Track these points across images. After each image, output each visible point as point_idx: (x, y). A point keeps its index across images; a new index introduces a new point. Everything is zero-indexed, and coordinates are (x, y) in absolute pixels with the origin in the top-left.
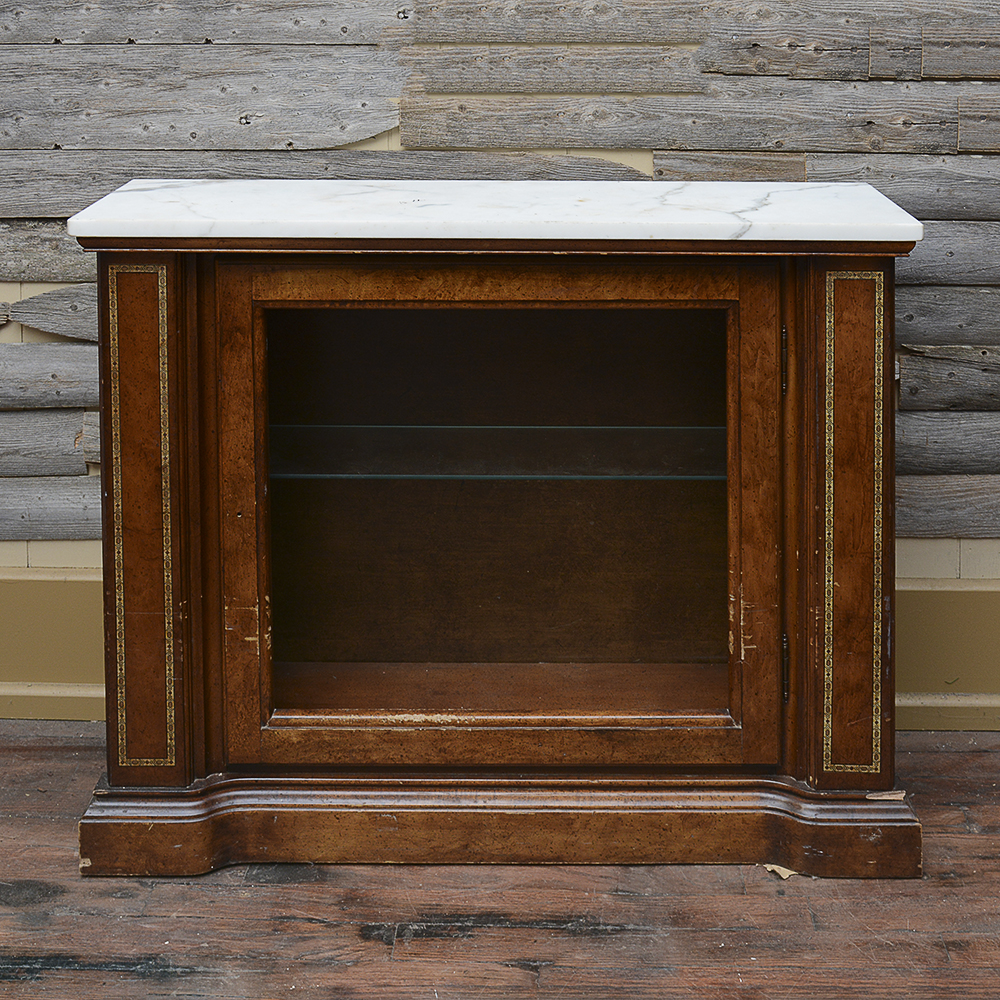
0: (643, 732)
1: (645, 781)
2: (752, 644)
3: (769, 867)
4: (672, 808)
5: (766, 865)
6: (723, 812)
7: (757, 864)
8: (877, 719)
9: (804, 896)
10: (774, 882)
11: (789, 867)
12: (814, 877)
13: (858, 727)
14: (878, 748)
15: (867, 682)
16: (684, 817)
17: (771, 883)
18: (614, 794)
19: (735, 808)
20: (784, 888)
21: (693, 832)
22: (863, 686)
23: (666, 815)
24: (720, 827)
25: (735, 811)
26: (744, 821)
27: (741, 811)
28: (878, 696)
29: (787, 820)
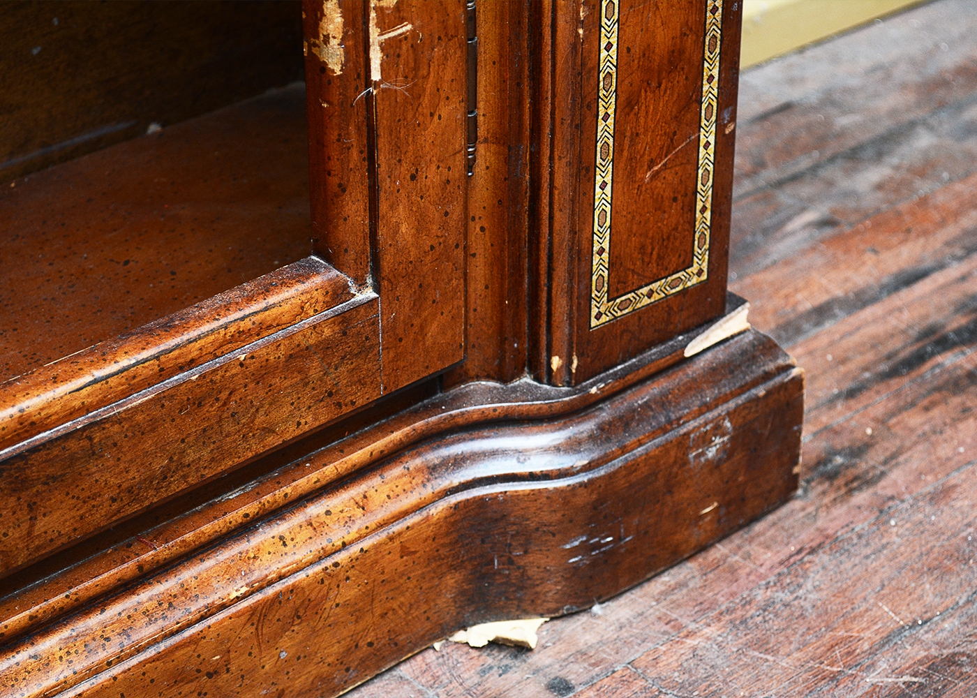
0: (117, 420)
1: (128, 568)
2: (401, 21)
3: (480, 633)
4: (223, 607)
5: (460, 636)
6: (355, 550)
7: (437, 645)
8: (708, 135)
9: (619, 668)
10: (519, 671)
11: (521, 612)
12: (596, 608)
13: (668, 175)
14: (708, 214)
15: (690, 40)
16: (258, 615)
17: (513, 676)
18: (48, 644)
19: (381, 525)
20: (556, 671)
21: (285, 642)
22: (682, 52)
23: (212, 635)
24: (349, 592)
25: (382, 536)
26: (405, 551)
27: (397, 528)
28: (712, 69)
29: (516, 497)
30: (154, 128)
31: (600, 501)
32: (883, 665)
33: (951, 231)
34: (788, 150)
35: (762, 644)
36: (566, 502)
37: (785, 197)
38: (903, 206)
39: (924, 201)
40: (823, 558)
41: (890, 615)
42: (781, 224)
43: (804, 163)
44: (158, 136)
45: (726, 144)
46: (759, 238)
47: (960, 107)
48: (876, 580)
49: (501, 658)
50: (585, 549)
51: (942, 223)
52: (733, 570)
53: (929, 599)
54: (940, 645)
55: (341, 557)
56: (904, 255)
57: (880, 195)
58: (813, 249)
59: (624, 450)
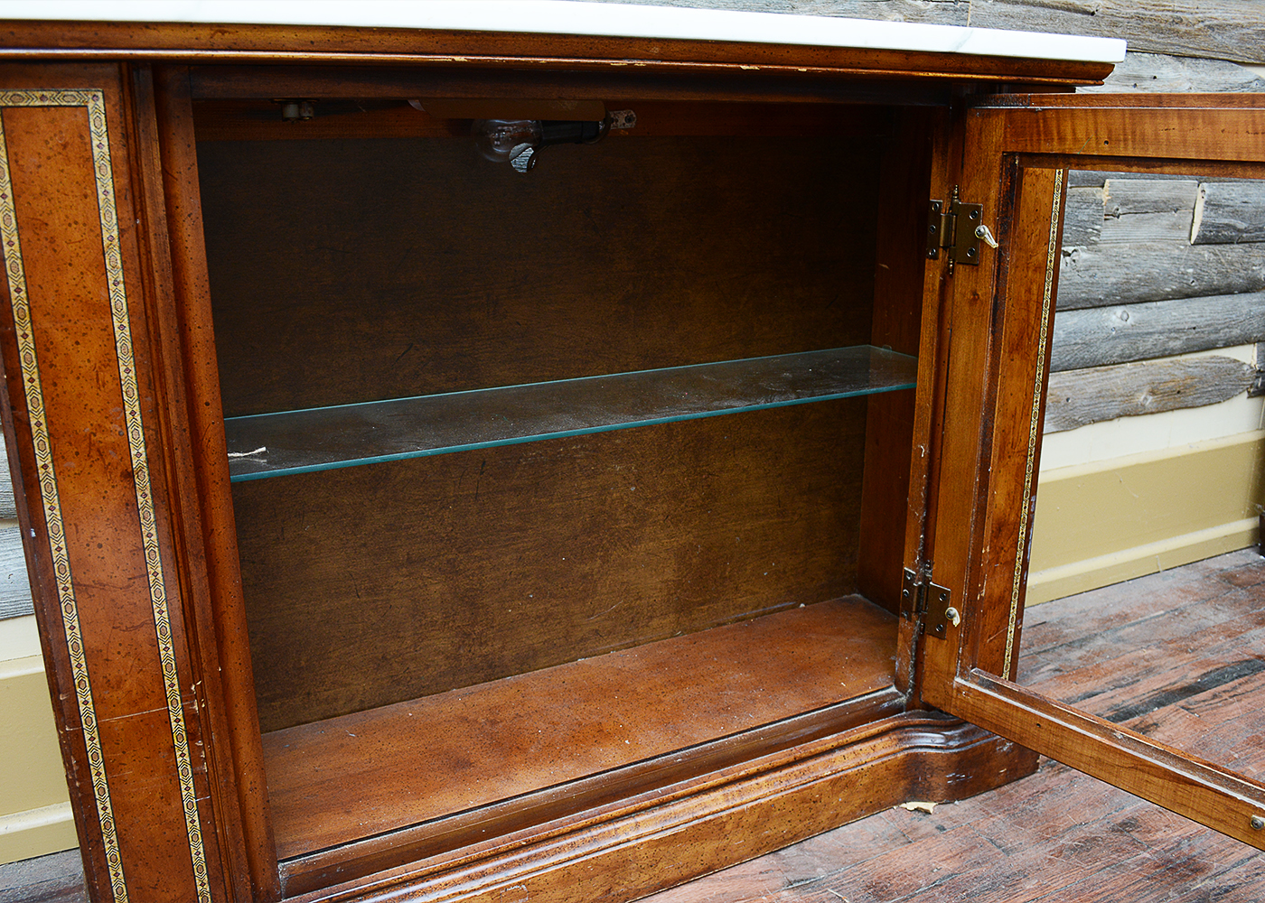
1: (791, 757)
4: (822, 778)
5: (903, 805)
6: (869, 765)
7: (895, 807)
8: (1011, 628)
9: (964, 825)
10: (925, 820)
11: (928, 800)
12: (956, 802)
13: (996, 641)
14: (1010, 658)
15: (1007, 593)
16: (834, 783)
17: (923, 822)
18: (762, 780)
19: (879, 758)
20: (939, 823)
21: (841, 795)
22: (1004, 597)
23: (817, 787)
24: (866, 781)
25: (879, 761)
26: (887, 769)
27: (885, 759)
28: (1015, 604)
29: (930, 754)
30: (802, 605)
31: (962, 760)
32: (1067, 837)
33: (1109, 678)
34: (1043, 641)
35: (1020, 824)
36: (949, 759)
37: (1040, 658)
38: (1089, 667)
39: (1098, 665)
40: (1046, 795)
41: (1072, 820)
42: (1039, 668)
43: (1050, 646)
44: (804, 608)
45: (1018, 633)
46: (1029, 673)
47: (1116, 630)
48: (1067, 806)
49: (920, 815)
50: (954, 778)
51: (1105, 675)
52: (1011, 796)
53: (1088, 816)
54: (1091, 833)
55: (864, 767)
56: (1089, 686)
57: (1080, 661)
58: (1051, 680)
59: (972, 742)
